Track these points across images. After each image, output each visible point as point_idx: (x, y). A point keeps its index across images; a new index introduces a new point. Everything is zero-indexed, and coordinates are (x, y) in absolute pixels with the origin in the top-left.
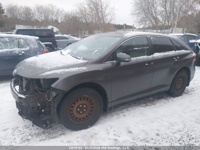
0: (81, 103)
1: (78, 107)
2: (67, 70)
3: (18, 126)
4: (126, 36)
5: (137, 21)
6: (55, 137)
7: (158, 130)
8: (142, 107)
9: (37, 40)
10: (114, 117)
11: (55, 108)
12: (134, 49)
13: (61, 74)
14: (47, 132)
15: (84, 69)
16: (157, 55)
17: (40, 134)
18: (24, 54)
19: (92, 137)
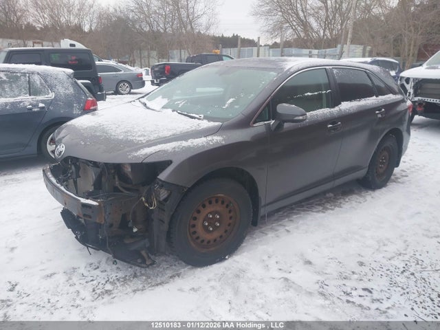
0: (212, 209)
1: (206, 219)
2: (184, 144)
3: (75, 266)
4: (287, 67)
5: (266, 30)
6: (163, 283)
7: (359, 255)
8: (316, 212)
9: (69, 76)
10: (269, 235)
11: (163, 222)
12: (306, 94)
13: (174, 153)
14: (142, 275)
15: (217, 140)
16: (346, 106)
17: (129, 279)
18: (43, 108)
19: (237, 276)
